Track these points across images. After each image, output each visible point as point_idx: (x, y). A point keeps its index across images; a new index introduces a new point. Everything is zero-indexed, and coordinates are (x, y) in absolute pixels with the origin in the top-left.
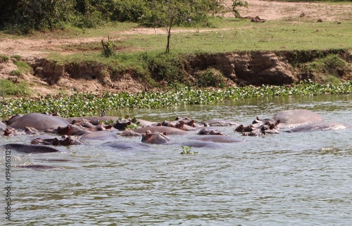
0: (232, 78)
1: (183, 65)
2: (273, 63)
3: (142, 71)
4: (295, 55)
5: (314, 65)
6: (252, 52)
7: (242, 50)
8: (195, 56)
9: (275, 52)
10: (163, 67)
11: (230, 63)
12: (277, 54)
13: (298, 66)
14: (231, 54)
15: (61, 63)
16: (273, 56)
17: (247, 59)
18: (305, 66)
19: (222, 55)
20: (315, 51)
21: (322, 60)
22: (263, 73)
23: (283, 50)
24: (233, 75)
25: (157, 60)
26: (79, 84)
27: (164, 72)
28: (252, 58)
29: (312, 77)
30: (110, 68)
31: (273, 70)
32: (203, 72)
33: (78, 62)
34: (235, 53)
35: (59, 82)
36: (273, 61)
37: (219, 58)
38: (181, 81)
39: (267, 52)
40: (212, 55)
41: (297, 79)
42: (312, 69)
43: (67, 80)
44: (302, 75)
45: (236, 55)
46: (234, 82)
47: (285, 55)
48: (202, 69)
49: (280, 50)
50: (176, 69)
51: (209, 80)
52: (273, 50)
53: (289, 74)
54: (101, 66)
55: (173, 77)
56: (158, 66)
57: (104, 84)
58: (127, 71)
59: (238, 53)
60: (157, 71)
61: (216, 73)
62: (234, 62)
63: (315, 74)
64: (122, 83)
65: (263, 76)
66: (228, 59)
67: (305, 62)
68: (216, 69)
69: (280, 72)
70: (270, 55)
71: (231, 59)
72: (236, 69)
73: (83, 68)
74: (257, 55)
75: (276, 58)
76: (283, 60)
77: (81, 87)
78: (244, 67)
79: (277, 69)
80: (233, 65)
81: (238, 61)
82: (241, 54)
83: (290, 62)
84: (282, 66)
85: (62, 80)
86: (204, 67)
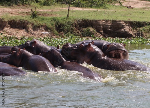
0: (101, 33)
1: (74, 25)
2: (123, 27)
3: (50, 26)
4: (135, 24)
5: (144, 29)
6: (112, 21)
7: (107, 19)
8: (81, 20)
9: (124, 21)
10: (63, 25)
11: (100, 25)
12: (125, 22)
13: (136, 29)
14: (101, 21)
15: (6, 19)
16: (123, 23)
17: (109, 24)
18: (139, 29)
19: (96, 21)
20: (145, 22)
21: (148, 27)
22: (117, 31)
23: (129, 20)
24: (102, 31)
25: (61, 21)
26: (14, 31)
27: (64, 28)
28: (112, 23)
29: (142, 35)
30: (33, 24)
31: (122, 30)
32: (85, 29)
33: (16, 20)
34: (103, 20)
35: (4, 30)
36: (123, 25)
37: (94, 22)
38: (72, 33)
39: (120, 21)
40: (91, 21)
41: (134, 36)
42: (143, 31)
43: (8, 29)
44: (137, 33)
45: (104, 21)
46: (102, 35)
47: (129, 23)
48: (85, 27)
49: (127, 20)
50: (70, 26)
51: (87, 33)
52: (123, 20)
53: (131, 33)
54: (28, 23)
55: (68, 31)
56: (61, 24)
57: (28, 32)
58: (42, 26)
59: (105, 20)
60: (60, 27)
61: (92, 30)
62: (102, 25)
63: (144, 33)
64: (38, 32)
65: (117, 33)
66: (99, 23)
67: (140, 27)
68: (92, 28)
69: (126, 31)
70: (121, 22)
71: (101, 23)
72: (103, 28)
73: (18, 23)
74: (114, 22)
75: (124, 24)
76: (128, 26)
77: (14, 33)
78: (108, 28)
79: (124, 30)
80: (102, 26)
81: (105, 24)
82: (107, 21)
83: (132, 27)
84: (127, 29)
85: (6, 29)
86: (86, 26)
